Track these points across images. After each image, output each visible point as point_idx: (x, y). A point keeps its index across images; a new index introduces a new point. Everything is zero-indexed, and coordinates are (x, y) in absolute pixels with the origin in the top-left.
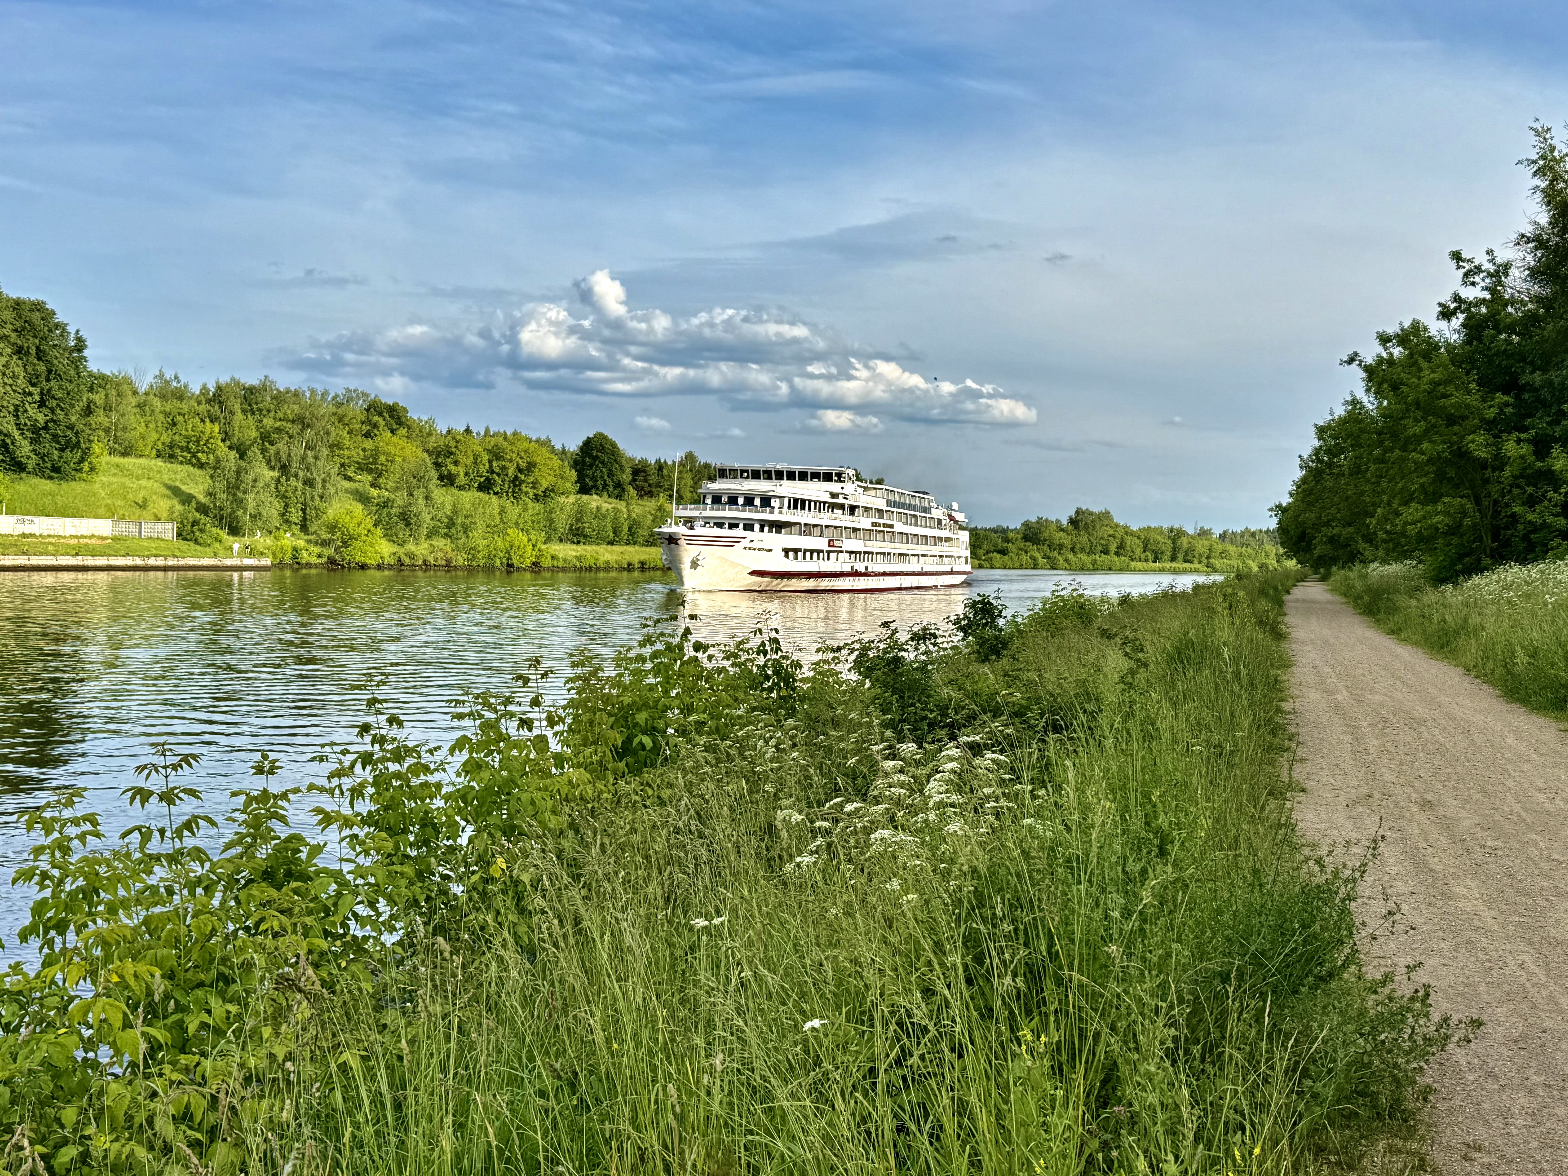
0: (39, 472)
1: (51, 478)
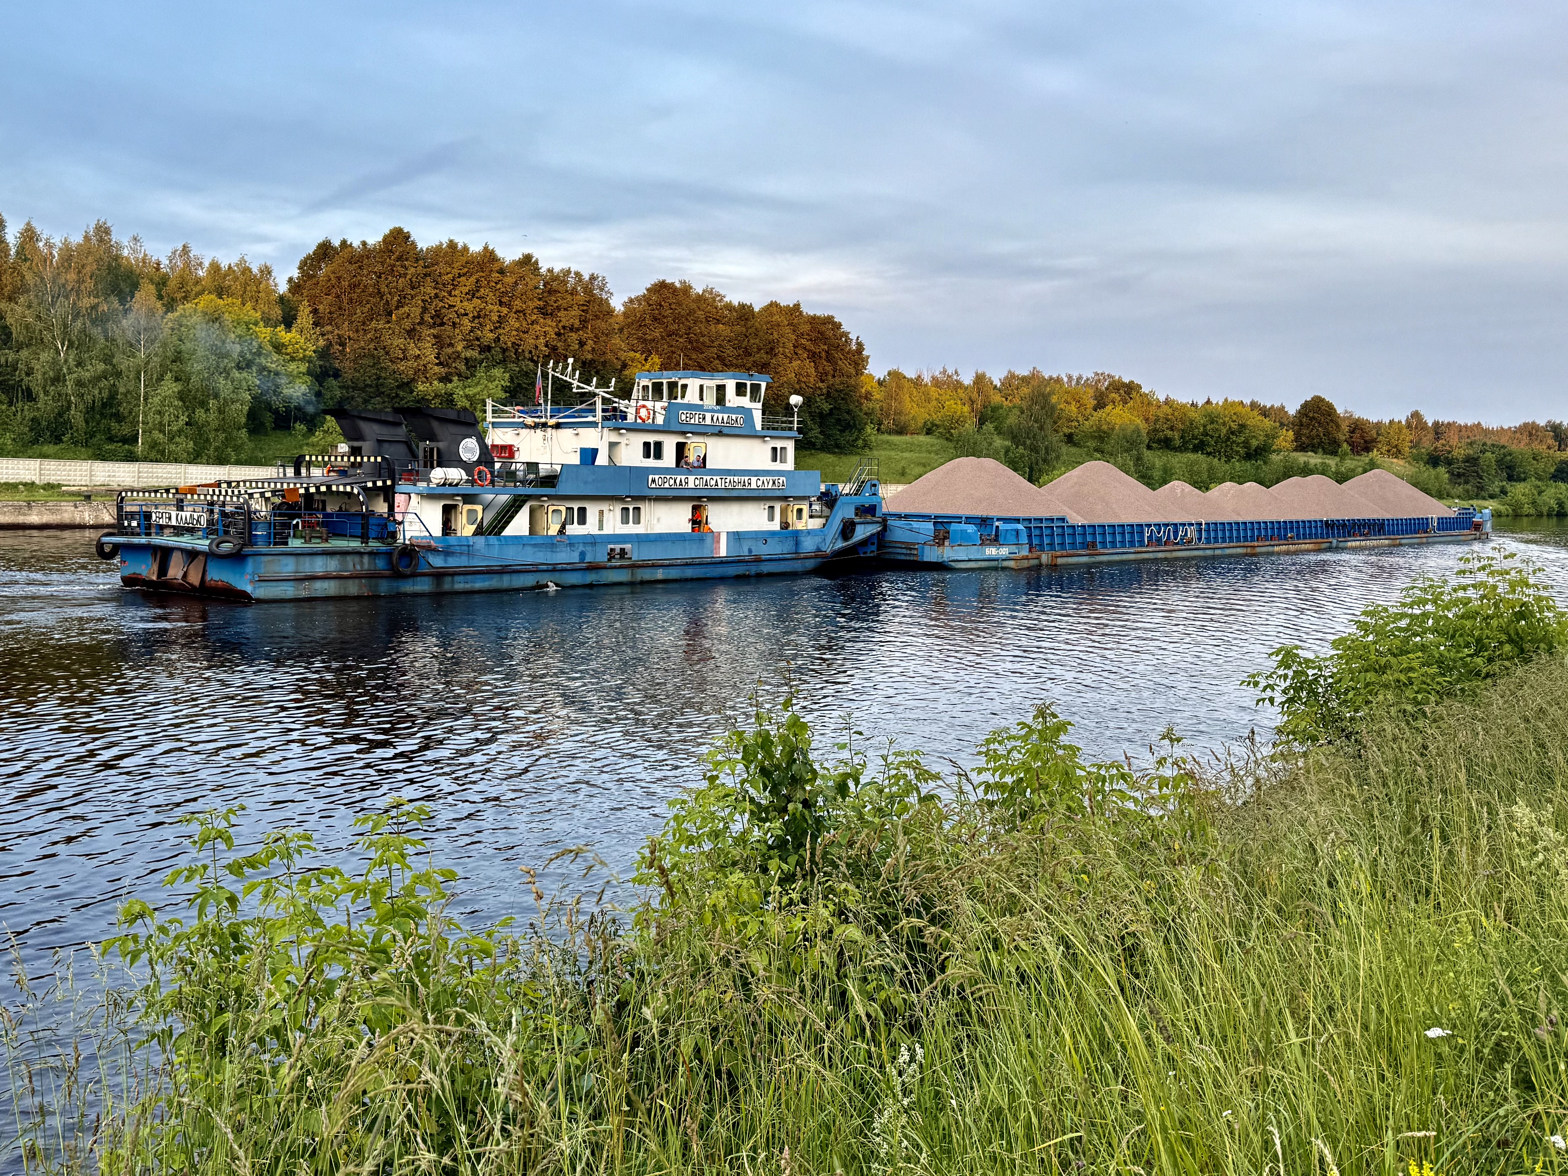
0: (825, 448)
1: (834, 453)
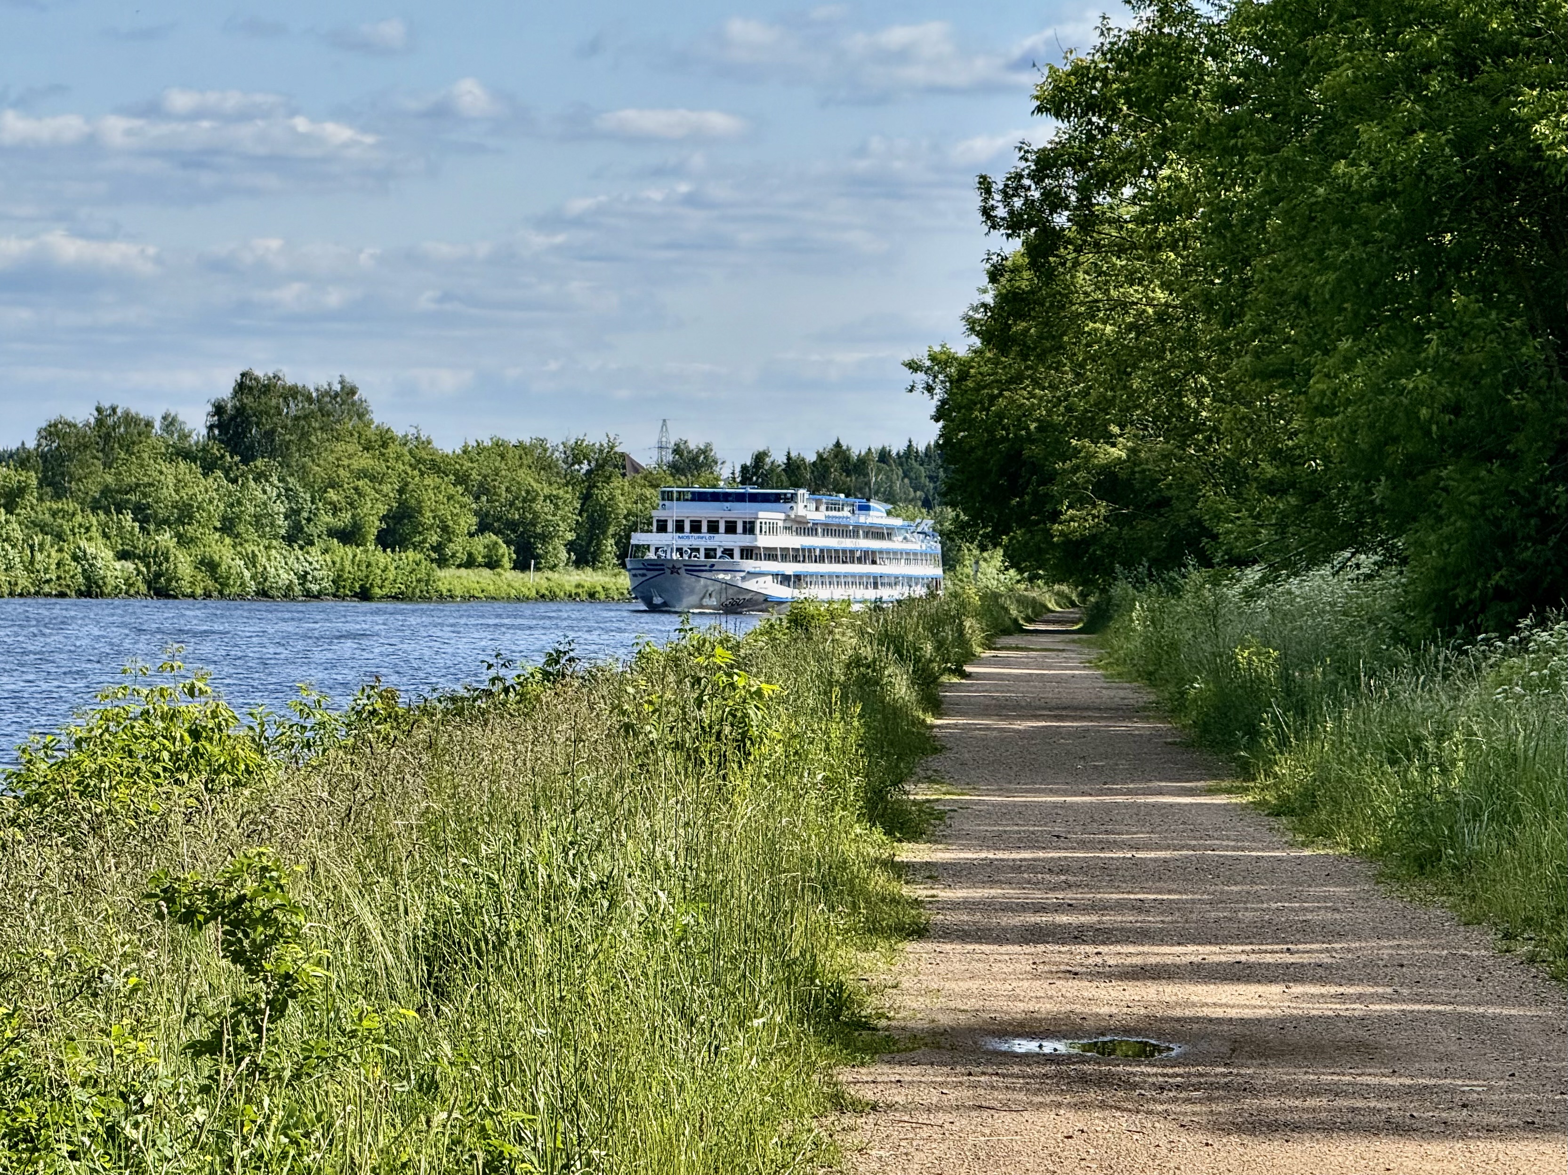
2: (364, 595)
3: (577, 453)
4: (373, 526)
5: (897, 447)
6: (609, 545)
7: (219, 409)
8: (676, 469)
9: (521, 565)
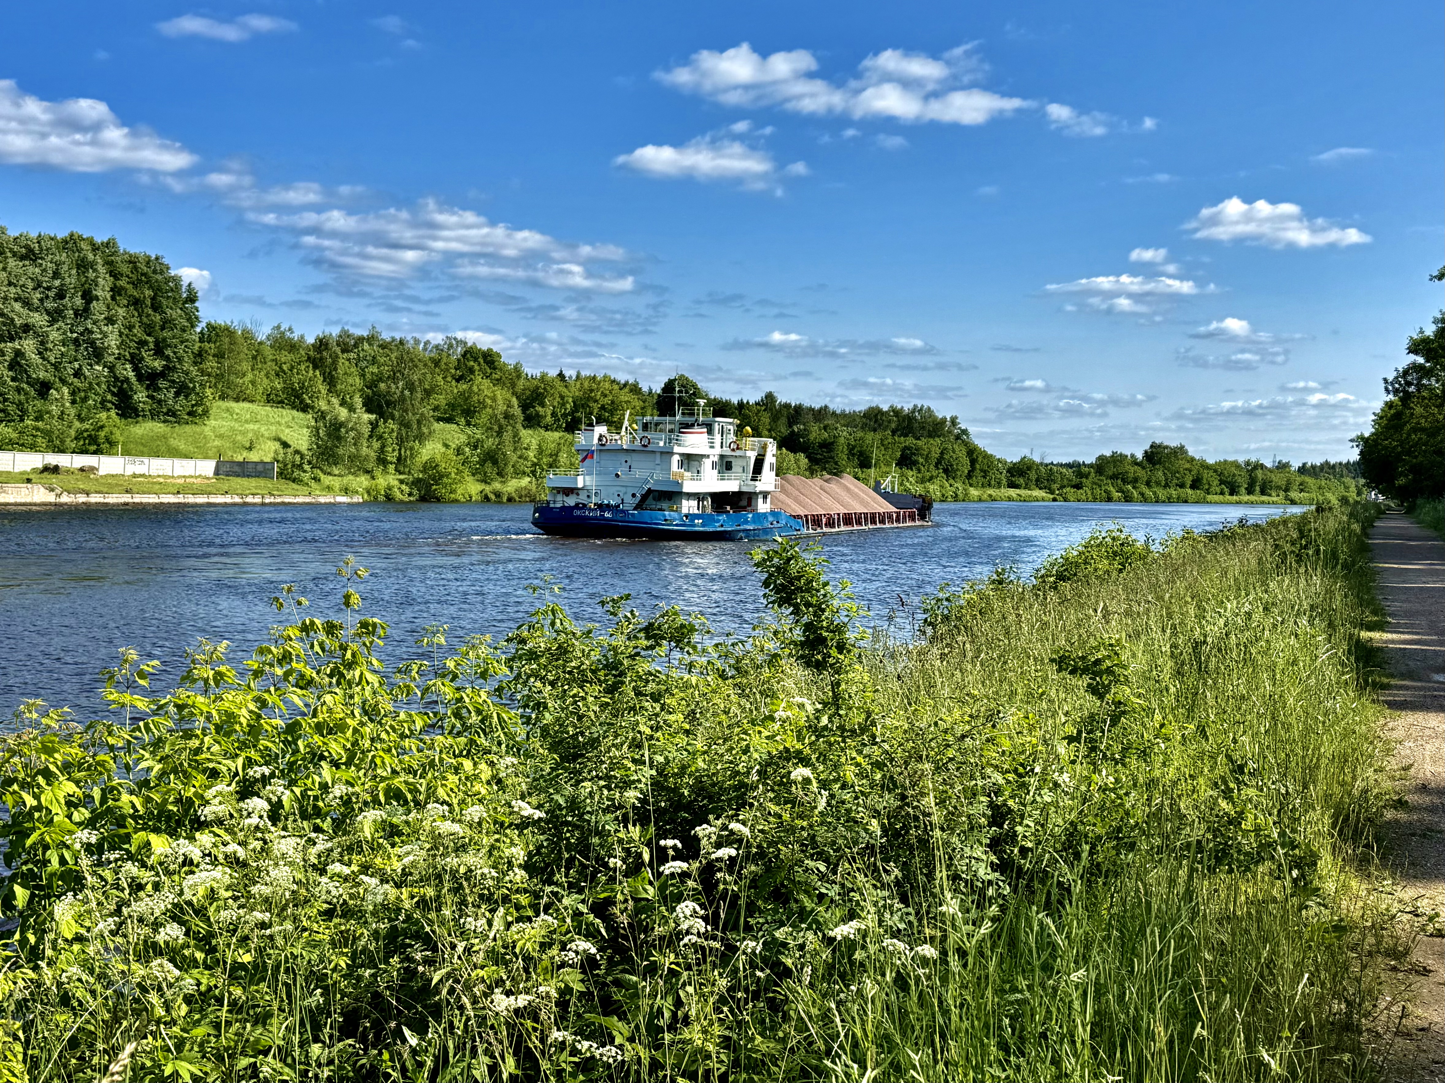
0: (155, 416)
1: (166, 422)
2: (1186, 502)
3: (1248, 463)
4: (1189, 483)
5: (1345, 461)
6: (1258, 488)
7: (1146, 452)
8: (1278, 468)
9: (1231, 494)
